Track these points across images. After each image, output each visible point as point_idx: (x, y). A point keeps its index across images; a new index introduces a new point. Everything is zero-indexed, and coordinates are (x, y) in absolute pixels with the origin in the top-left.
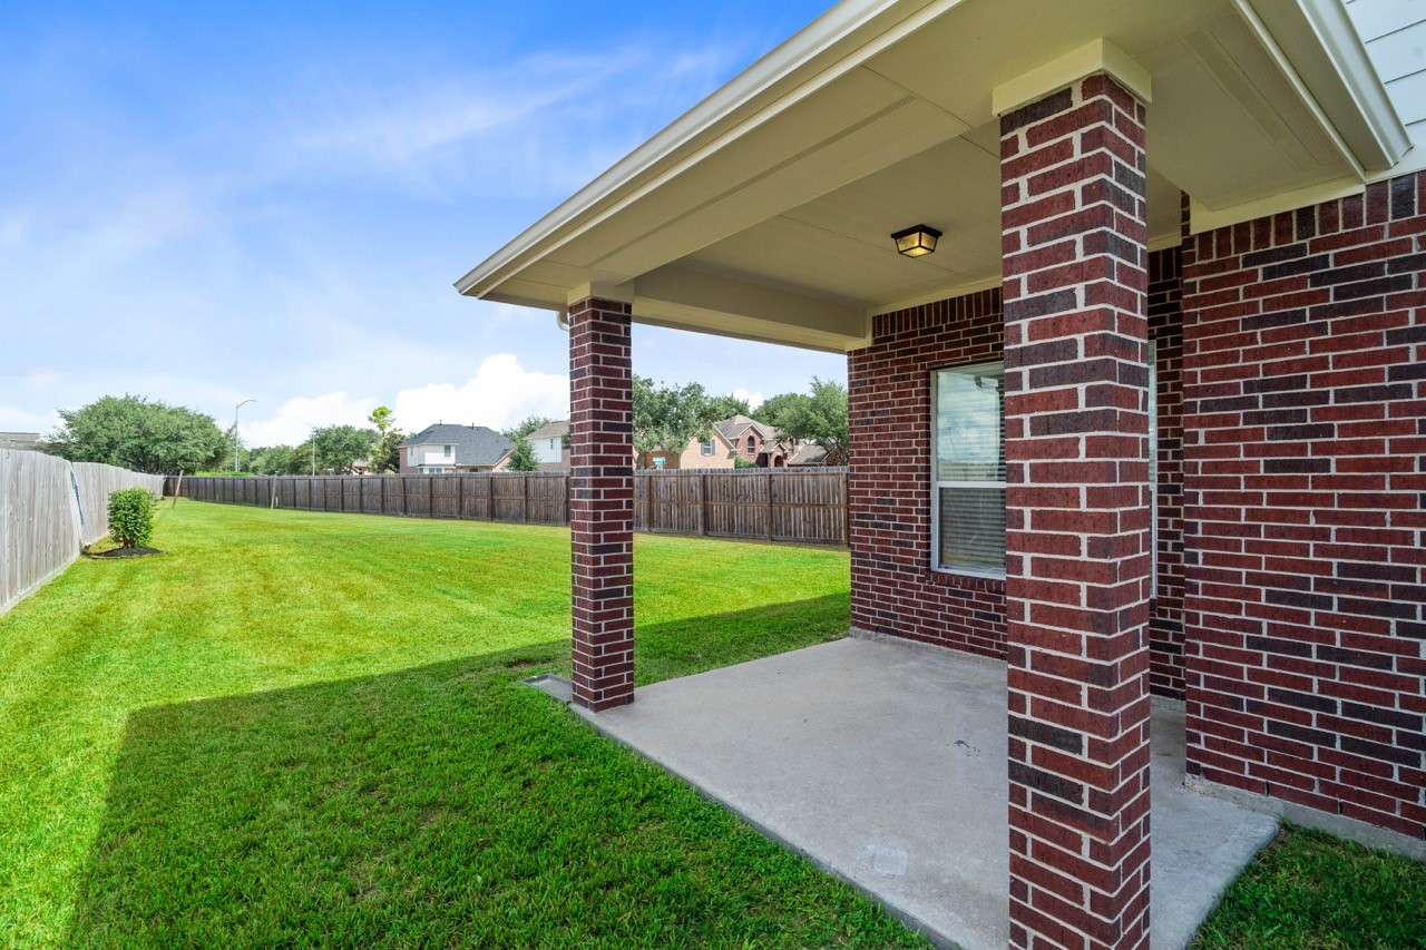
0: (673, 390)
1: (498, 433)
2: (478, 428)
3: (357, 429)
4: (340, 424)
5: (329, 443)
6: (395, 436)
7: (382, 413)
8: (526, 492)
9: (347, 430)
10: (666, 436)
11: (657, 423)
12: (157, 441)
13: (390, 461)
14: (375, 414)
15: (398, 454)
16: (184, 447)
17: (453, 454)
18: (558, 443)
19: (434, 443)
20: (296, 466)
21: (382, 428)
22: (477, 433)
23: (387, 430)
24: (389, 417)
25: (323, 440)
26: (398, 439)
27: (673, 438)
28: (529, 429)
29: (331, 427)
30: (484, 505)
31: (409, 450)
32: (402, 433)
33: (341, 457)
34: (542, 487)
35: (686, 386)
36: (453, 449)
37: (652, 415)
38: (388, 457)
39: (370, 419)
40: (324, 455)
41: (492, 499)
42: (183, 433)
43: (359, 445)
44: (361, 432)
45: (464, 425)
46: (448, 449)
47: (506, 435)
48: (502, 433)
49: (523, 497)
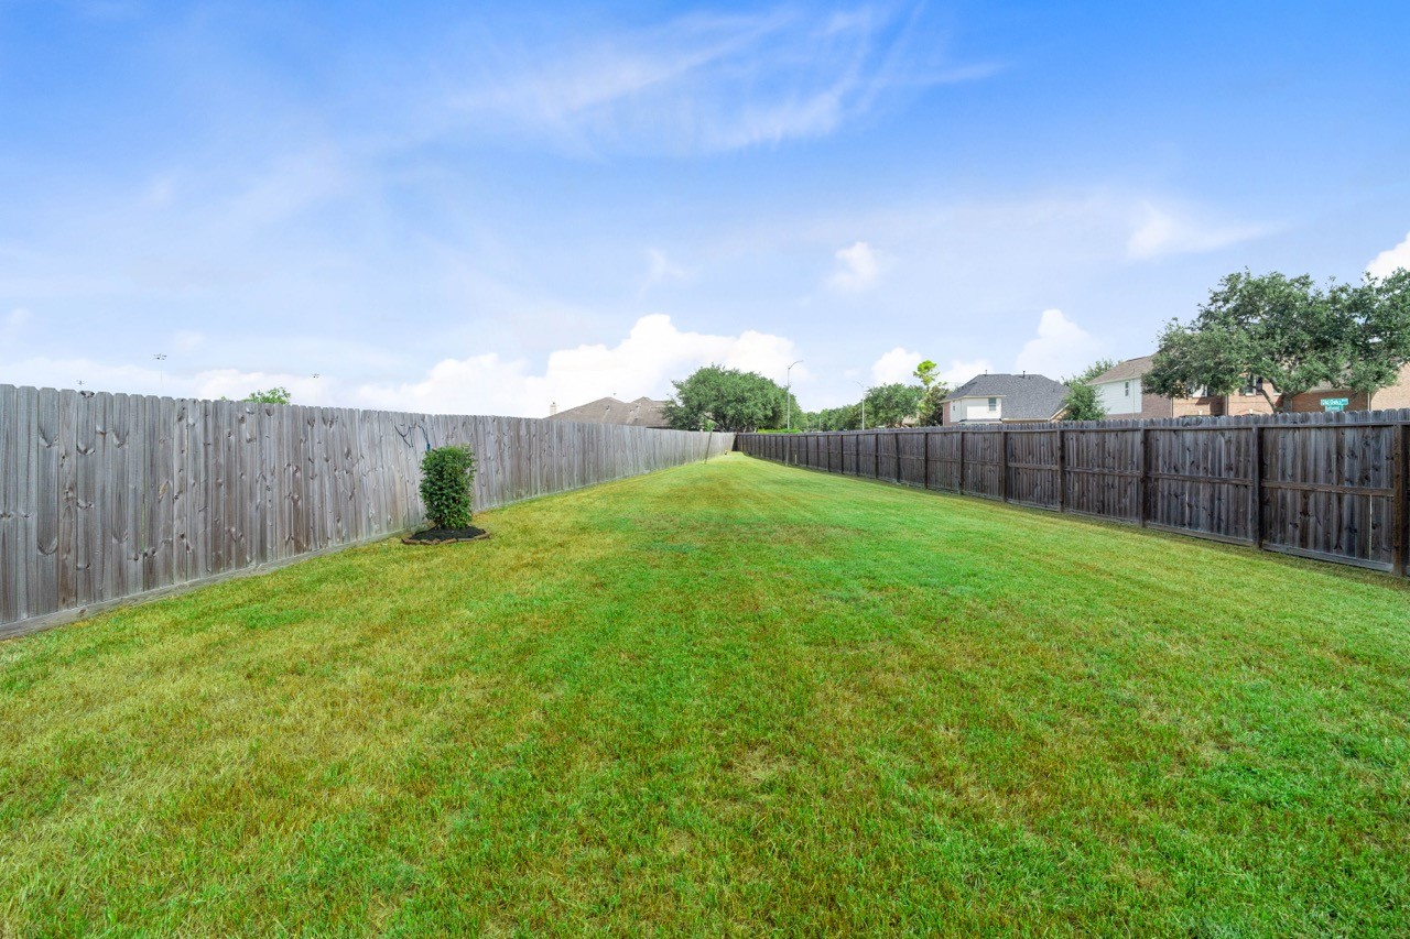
0: (1359, 286)
1: (1057, 383)
2: (1030, 377)
3: (907, 386)
4: (891, 383)
5: (881, 401)
6: (938, 391)
7: (926, 368)
8: (1063, 458)
9: (897, 388)
10: (1344, 364)
11: (1321, 344)
12: (729, 402)
13: (933, 417)
14: (919, 369)
15: (941, 409)
16: (748, 408)
17: (999, 408)
18: (1137, 388)
19: (977, 395)
20: (853, 424)
21: (926, 383)
22: (1031, 384)
23: (932, 385)
24: (934, 371)
25: (876, 398)
26: (942, 393)
27: (1361, 365)
28: (1098, 373)
29: (882, 385)
30: (993, 476)
31: (952, 405)
32: (946, 387)
33: (891, 414)
34: (1093, 450)
35: (1390, 276)
36: (999, 401)
37: (1311, 333)
38: (931, 413)
39: (915, 374)
40: (876, 413)
41: (1007, 467)
42: (747, 395)
43: (908, 402)
44: (910, 389)
45: (1013, 374)
46: (992, 402)
47: (1067, 384)
48: (1062, 382)
49: (1056, 467)
